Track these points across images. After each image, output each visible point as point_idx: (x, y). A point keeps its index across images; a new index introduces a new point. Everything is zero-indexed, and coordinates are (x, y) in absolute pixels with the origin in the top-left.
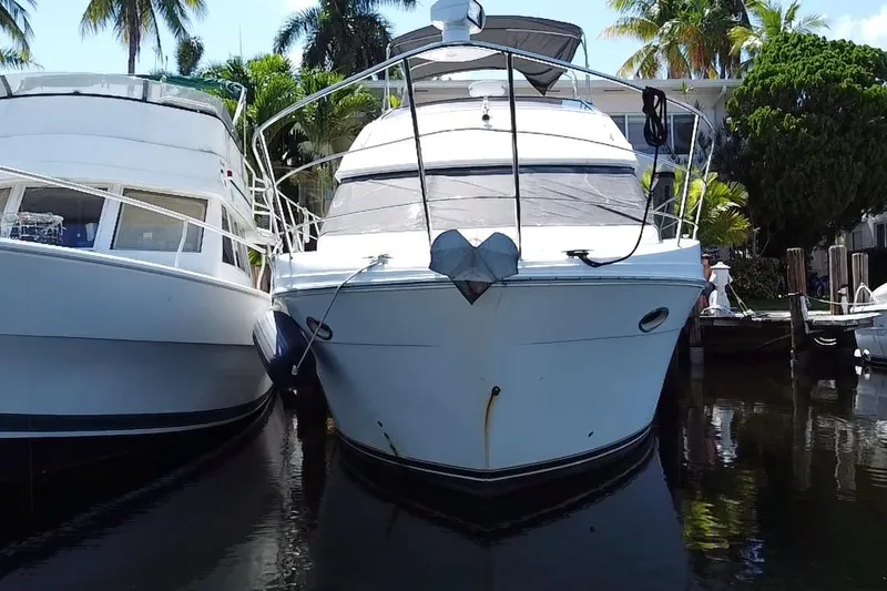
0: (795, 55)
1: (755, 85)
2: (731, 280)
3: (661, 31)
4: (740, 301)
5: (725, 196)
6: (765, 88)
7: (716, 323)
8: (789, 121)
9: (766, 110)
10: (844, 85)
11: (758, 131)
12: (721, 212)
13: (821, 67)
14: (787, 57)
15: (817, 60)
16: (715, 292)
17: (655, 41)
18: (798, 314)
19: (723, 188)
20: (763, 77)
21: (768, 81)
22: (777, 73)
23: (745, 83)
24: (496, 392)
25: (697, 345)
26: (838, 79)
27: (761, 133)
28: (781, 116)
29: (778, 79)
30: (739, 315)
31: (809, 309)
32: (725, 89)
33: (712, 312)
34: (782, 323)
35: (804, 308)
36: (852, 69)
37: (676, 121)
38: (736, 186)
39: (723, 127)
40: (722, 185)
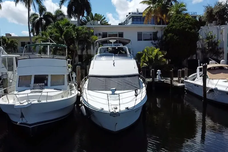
0: (178, 21)
1: (169, 28)
2: (161, 74)
5: (161, 54)
6: (171, 29)
7: (158, 82)
8: (175, 37)
9: (171, 34)
10: (187, 30)
13: (182, 25)
14: (176, 21)
15: (182, 24)
16: (158, 76)
20: (171, 26)
21: (172, 27)
26: (186, 28)
27: (170, 39)
29: (174, 27)
30: (162, 80)
32: (163, 27)
33: (157, 80)
36: (189, 26)
37: (153, 33)
38: (164, 52)
39: (162, 36)
40: (160, 52)
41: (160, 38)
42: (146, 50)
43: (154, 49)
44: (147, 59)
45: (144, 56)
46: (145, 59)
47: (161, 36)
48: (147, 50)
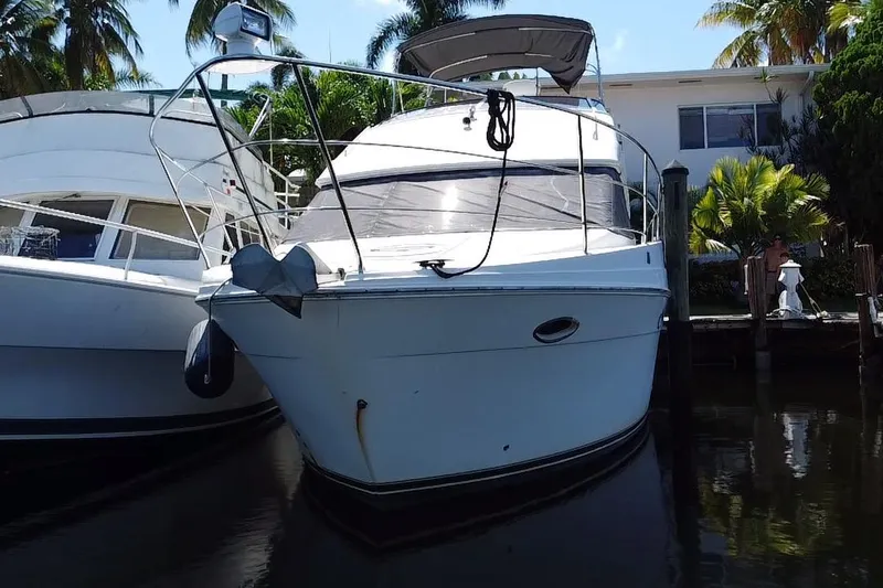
1: (843, 68)
2: (802, 279)
3: (758, 14)
4: (812, 302)
5: (801, 189)
6: (853, 71)
7: (785, 326)
8: (879, 107)
9: (854, 96)
11: (844, 118)
12: (798, 206)
16: (785, 292)
17: (756, 26)
18: (865, 316)
19: (798, 181)
20: (852, 59)
21: (856, 63)
22: (867, 55)
23: (833, 68)
24: (362, 405)
25: (764, 349)
27: (848, 120)
28: (870, 101)
29: (867, 61)
30: (811, 317)
31: (878, 311)
32: (812, 73)
33: (782, 313)
34: (852, 325)
35: (873, 309)
37: (761, 110)
38: (816, 178)
39: (808, 114)
40: (796, 178)
41: (798, 125)
42: (719, 175)
43: (763, 169)
44: (725, 218)
45: (706, 202)
46: (713, 214)
47: (799, 116)
48: (724, 174)
